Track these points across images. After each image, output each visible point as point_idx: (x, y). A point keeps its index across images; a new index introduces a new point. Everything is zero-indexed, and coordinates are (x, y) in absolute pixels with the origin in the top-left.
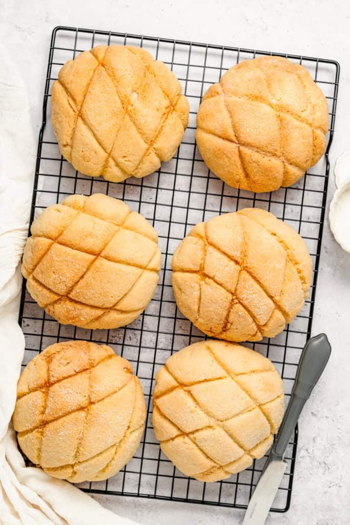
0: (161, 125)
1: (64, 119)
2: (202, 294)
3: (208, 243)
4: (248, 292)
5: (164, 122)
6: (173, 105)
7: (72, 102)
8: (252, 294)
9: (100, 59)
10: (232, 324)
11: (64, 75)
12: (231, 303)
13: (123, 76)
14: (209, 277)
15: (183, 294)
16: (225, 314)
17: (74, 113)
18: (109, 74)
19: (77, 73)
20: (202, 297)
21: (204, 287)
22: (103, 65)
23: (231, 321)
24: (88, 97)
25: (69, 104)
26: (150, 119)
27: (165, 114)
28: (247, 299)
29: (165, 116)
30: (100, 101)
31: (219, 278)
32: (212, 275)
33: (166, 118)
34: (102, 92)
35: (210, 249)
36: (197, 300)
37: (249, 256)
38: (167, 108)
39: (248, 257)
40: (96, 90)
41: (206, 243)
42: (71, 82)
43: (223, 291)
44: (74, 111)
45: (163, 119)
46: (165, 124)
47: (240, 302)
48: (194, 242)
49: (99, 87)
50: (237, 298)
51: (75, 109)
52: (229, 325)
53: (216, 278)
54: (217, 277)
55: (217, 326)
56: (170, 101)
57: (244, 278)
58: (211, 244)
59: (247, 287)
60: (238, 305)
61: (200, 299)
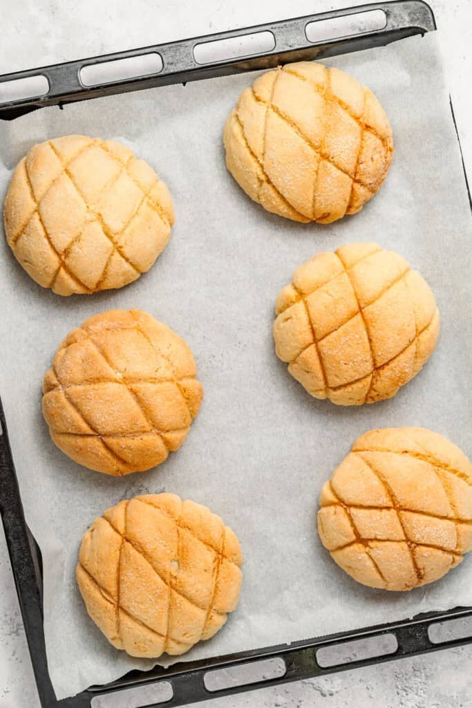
0: (215, 583)
1: (103, 615)
2: (375, 560)
3: (347, 505)
4: (419, 530)
5: (217, 577)
6: (221, 552)
7: (105, 595)
8: (423, 528)
9: (122, 533)
10: (424, 569)
11: (86, 562)
12: (410, 550)
13: (155, 549)
14: (371, 540)
15: (356, 571)
16: (411, 564)
17: (112, 605)
18: (138, 550)
19: (102, 559)
20: (377, 563)
21: (373, 554)
22: (128, 541)
23: (422, 567)
24: (123, 586)
25: (104, 597)
26: (199, 586)
27: (214, 569)
28: (423, 537)
29: (216, 571)
30: (138, 588)
31: (382, 535)
32: (373, 537)
33: (218, 572)
34: (137, 577)
35: (353, 511)
36: (374, 569)
37: (396, 494)
38: (214, 561)
39: (395, 496)
40: (129, 576)
41: (345, 507)
42: (98, 572)
43: (394, 545)
44: (112, 603)
45: (215, 574)
46: (218, 580)
47: (418, 545)
48: (333, 513)
49: (132, 572)
50: (412, 543)
51: (112, 601)
52: (422, 572)
53: (378, 537)
54: (379, 535)
55: (410, 580)
56: (216, 550)
57: (406, 519)
58: (350, 506)
59: (415, 526)
60: (418, 549)
61: (376, 566)
